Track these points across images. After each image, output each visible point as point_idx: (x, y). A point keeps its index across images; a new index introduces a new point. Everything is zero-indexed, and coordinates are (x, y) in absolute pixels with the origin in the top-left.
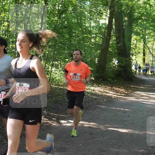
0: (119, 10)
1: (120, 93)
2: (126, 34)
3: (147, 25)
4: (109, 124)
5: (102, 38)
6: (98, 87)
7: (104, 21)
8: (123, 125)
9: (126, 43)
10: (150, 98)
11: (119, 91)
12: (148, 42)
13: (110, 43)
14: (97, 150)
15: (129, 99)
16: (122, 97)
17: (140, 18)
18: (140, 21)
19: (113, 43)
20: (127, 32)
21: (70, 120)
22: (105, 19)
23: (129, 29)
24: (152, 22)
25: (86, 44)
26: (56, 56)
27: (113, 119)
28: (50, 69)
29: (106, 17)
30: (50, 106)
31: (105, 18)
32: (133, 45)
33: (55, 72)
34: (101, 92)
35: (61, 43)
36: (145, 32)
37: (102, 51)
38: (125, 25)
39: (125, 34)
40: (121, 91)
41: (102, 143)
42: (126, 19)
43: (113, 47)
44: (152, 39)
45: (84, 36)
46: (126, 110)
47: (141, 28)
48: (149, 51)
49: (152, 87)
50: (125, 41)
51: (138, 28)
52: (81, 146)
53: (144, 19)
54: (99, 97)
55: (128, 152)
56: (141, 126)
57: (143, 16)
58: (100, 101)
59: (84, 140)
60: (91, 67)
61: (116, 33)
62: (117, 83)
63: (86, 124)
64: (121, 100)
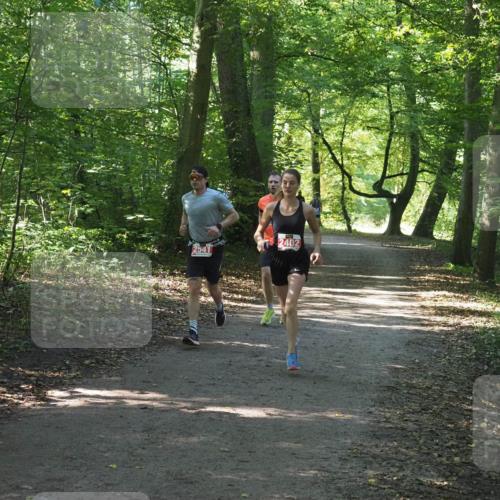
0: (230, 29)
1: (241, 293)
2: (257, 104)
3: (322, 74)
4: (206, 393)
5: (178, 118)
6: (171, 278)
7: (185, 64)
8: (251, 394)
9: (256, 134)
10: (337, 305)
11: (239, 288)
12: (327, 129)
13: (207, 133)
14: (167, 480)
16: (249, 305)
17: (298, 52)
18: (300, 60)
19: (217, 133)
20: (259, 97)
21: (80, 386)
22: (186, 57)
23: (265, 87)
24: (337, 63)
25: (127, 138)
26: (29, 180)
27: (219, 377)
28: (10, 225)
29: (188, 50)
30: (12, 347)
31: (188, 53)
32: (279, 138)
33: (28, 233)
34: (179, 291)
35: (41, 139)
36: (315, 95)
37: (180, 161)
38: (252, 75)
39: (253, 103)
40: (246, 288)
41: (185, 456)
42: (254, 54)
43: (214, 145)
44: (339, 119)
45: (121, 114)
46: (261, 345)
48: (330, 156)
49: (342, 269)
50: (252, 126)
51: (294, 84)
52: (116, 469)
53: (312, 54)
54: (174, 310)
55: (265, 479)
56: (307, 395)
57: (305, 47)
58: (179, 322)
59: (124, 451)
60: (148, 214)
61: (223, 102)
62: (230, 262)
63: (132, 398)
64: (244, 315)
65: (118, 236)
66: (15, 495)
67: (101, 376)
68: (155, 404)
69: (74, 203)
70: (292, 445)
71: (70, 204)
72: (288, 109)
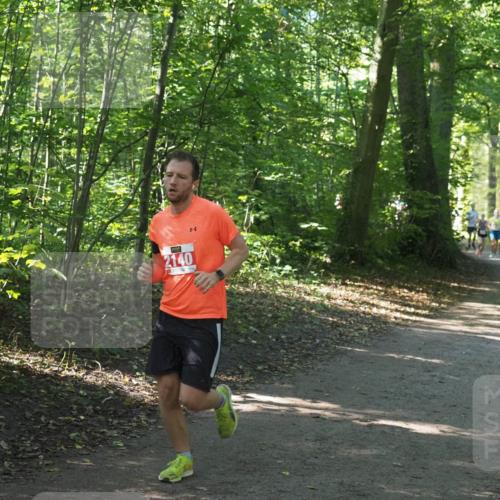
0: (413, 40)
1: (414, 306)
2: (435, 115)
4: (378, 407)
5: (356, 129)
6: (344, 287)
7: (364, 73)
8: (423, 409)
9: (434, 146)
11: (412, 301)
13: (383, 143)
14: (339, 491)
15: (443, 327)
16: (422, 319)
17: (479, 64)
18: (479, 74)
19: (393, 144)
20: (437, 110)
21: (253, 391)
22: (367, 67)
23: (444, 99)
25: (305, 147)
26: (206, 185)
27: (392, 390)
29: (369, 60)
31: (367, 63)
32: (455, 151)
34: (351, 302)
35: (224, 145)
36: (495, 108)
37: (356, 171)
38: (431, 86)
39: (431, 114)
40: (418, 301)
41: (357, 468)
42: (434, 66)
43: (391, 157)
45: (299, 123)
46: (434, 361)
47: (482, 98)
50: (430, 138)
51: (473, 96)
52: (289, 477)
53: (494, 67)
54: (346, 320)
57: (488, 59)
58: (350, 332)
59: (296, 459)
60: (322, 223)
61: (401, 112)
62: (403, 275)
63: (304, 406)
64: (416, 329)
65: (291, 244)
66: (191, 496)
67: (272, 383)
68: (327, 413)
69: (250, 210)
70: (467, 464)
71: (247, 210)
72: (466, 122)
